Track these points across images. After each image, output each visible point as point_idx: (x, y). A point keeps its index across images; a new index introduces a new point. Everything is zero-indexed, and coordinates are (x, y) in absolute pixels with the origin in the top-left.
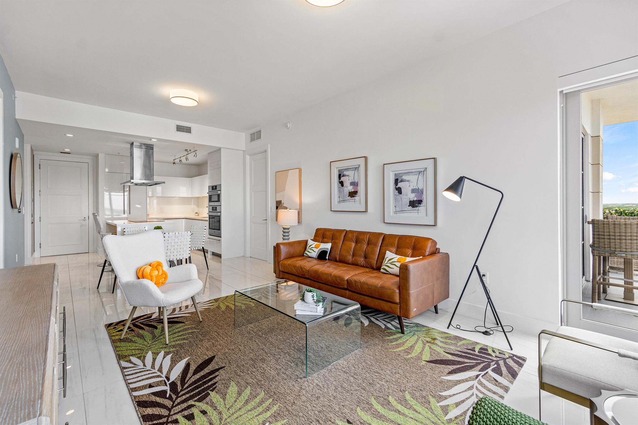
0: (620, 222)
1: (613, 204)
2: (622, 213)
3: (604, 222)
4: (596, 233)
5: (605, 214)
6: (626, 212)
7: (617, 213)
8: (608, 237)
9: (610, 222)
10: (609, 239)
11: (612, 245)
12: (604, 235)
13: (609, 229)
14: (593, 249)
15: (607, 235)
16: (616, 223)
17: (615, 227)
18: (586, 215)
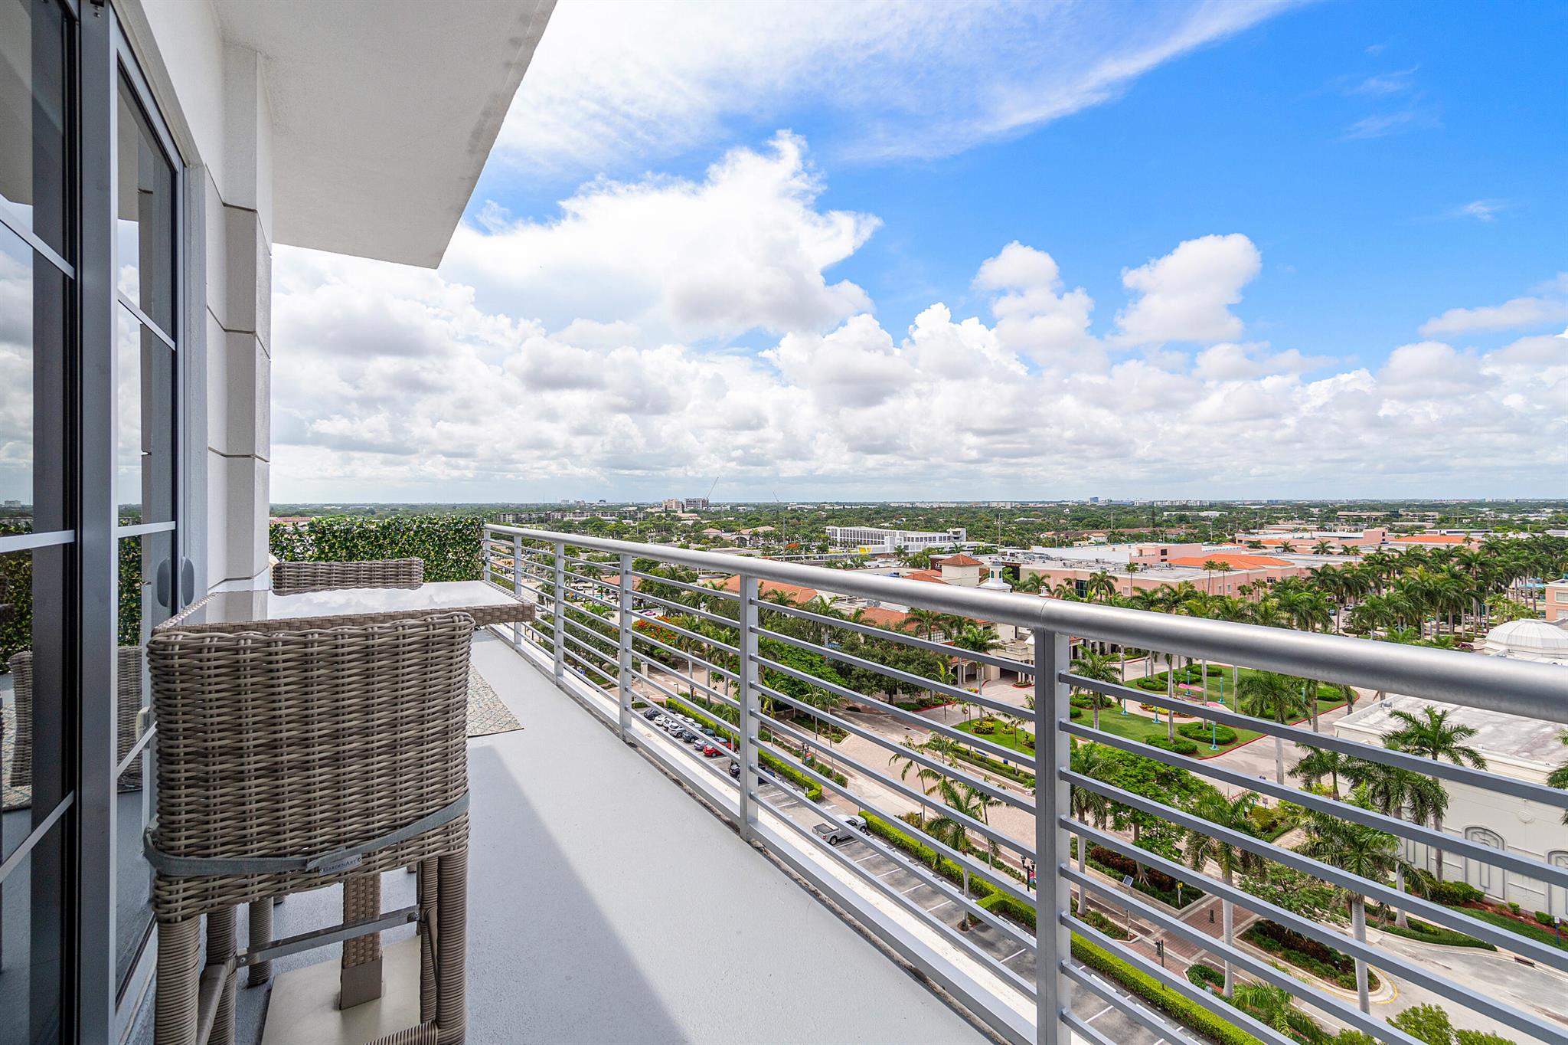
0: (340, 641)
1: (305, 505)
2: (325, 531)
3: (241, 656)
4: (181, 742)
5: (286, 536)
6: (335, 528)
7: (315, 532)
8: (264, 760)
9: (280, 648)
10: (273, 771)
11: (291, 812)
12: (237, 752)
13: (272, 698)
14: (161, 876)
15: (258, 749)
16: (316, 649)
17: (305, 682)
18: (189, 566)
